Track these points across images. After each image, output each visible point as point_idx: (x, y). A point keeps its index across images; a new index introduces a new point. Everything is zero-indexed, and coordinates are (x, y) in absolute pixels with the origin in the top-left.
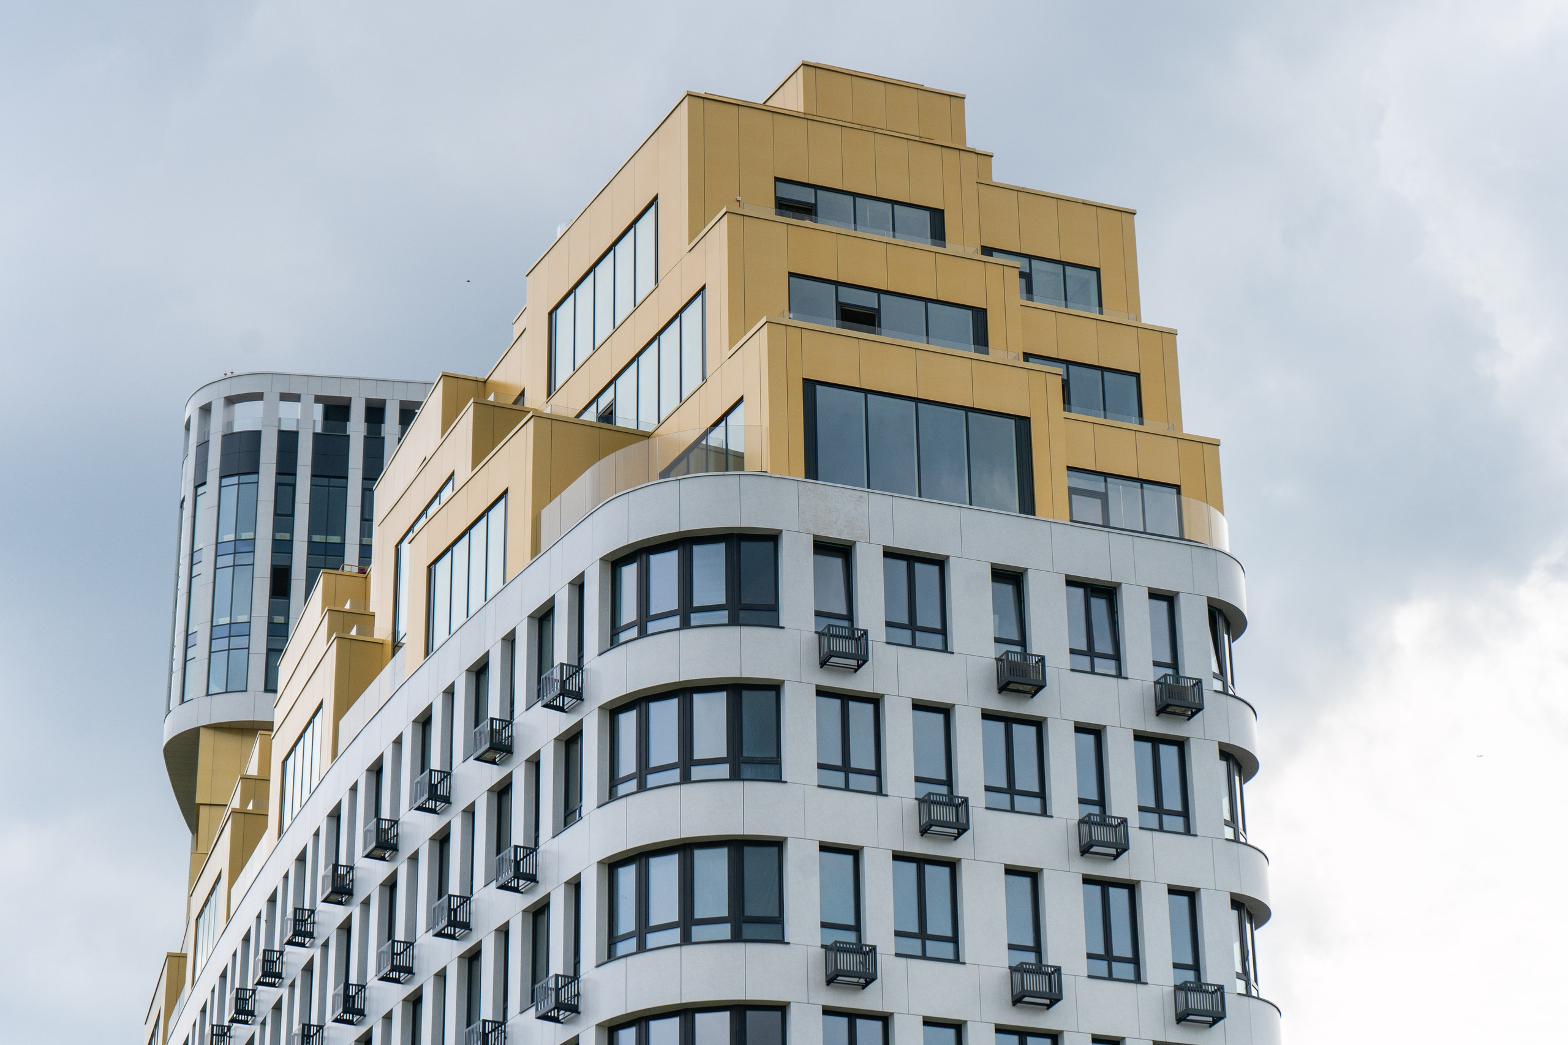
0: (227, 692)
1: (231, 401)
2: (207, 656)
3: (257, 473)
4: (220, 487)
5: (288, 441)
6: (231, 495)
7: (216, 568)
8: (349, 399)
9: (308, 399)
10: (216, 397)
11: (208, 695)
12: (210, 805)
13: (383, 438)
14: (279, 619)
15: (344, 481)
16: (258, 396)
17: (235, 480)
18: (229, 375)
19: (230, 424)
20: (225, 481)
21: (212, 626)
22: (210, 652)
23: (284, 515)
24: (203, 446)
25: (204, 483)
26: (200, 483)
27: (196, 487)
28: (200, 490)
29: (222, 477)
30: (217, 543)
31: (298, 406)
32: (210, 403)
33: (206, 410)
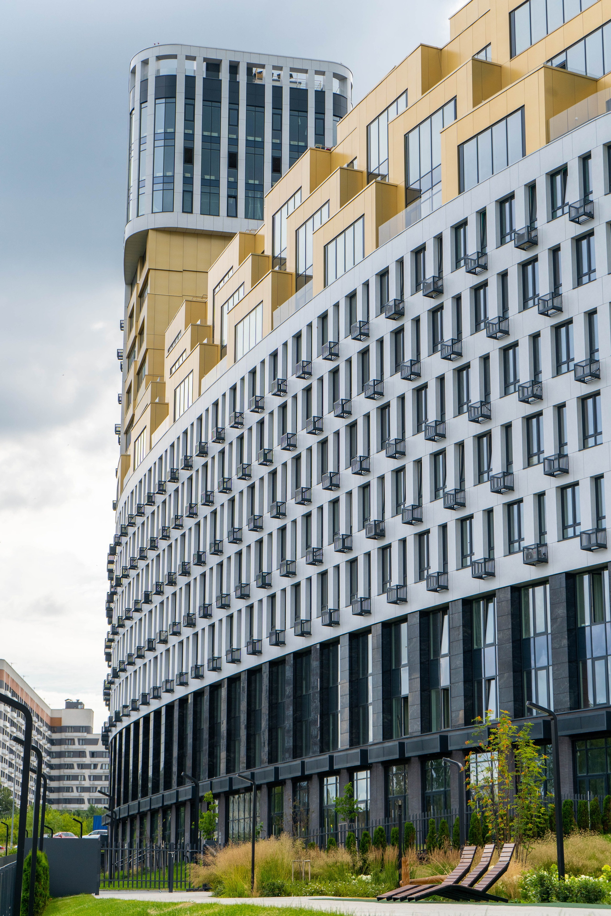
0: (163, 212)
1: (159, 58)
2: (151, 193)
3: (175, 97)
4: (155, 104)
5: (190, 81)
6: (161, 108)
7: (154, 147)
8: (221, 61)
9: (200, 59)
10: (151, 55)
11: (152, 213)
12: (169, 271)
13: (239, 82)
14: (188, 175)
15: (219, 104)
16: (175, 57)
17: (163, 100)
18: (157, 45)
19: (158, 71)
20: (158, 101)
21: (153, 177)
22: (153, 191)
23: (189, 121)
24: (144, 83)
25: (147, 101)
26: (144, 101)
27: (141, 104)
28: (143, 105)
29: (156, 99)
30: (154, 134)
31: (195, 63)
32: (148, 59)
33: (145, 62)
